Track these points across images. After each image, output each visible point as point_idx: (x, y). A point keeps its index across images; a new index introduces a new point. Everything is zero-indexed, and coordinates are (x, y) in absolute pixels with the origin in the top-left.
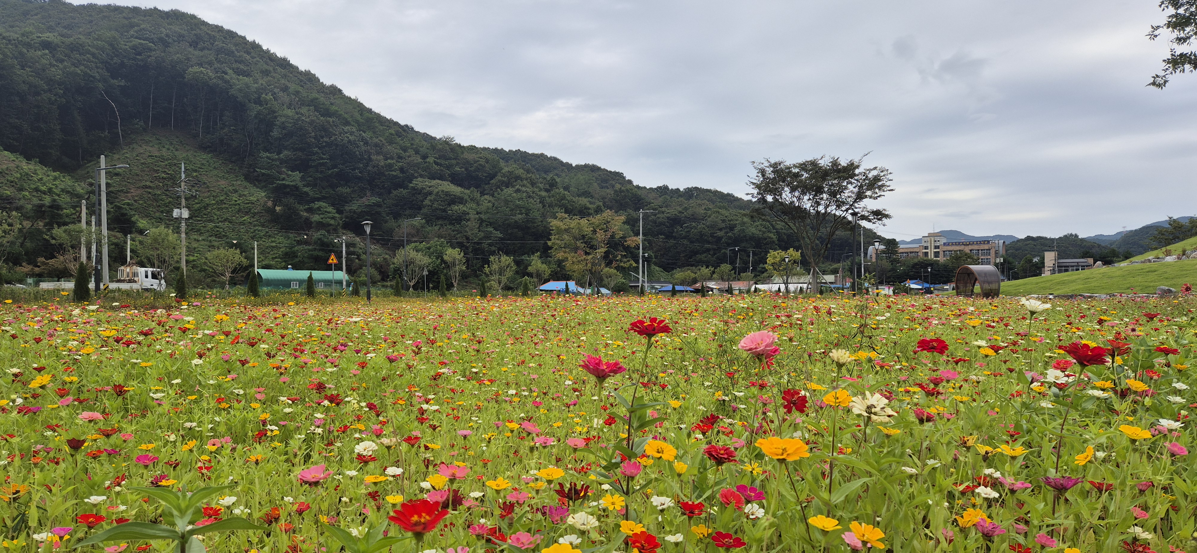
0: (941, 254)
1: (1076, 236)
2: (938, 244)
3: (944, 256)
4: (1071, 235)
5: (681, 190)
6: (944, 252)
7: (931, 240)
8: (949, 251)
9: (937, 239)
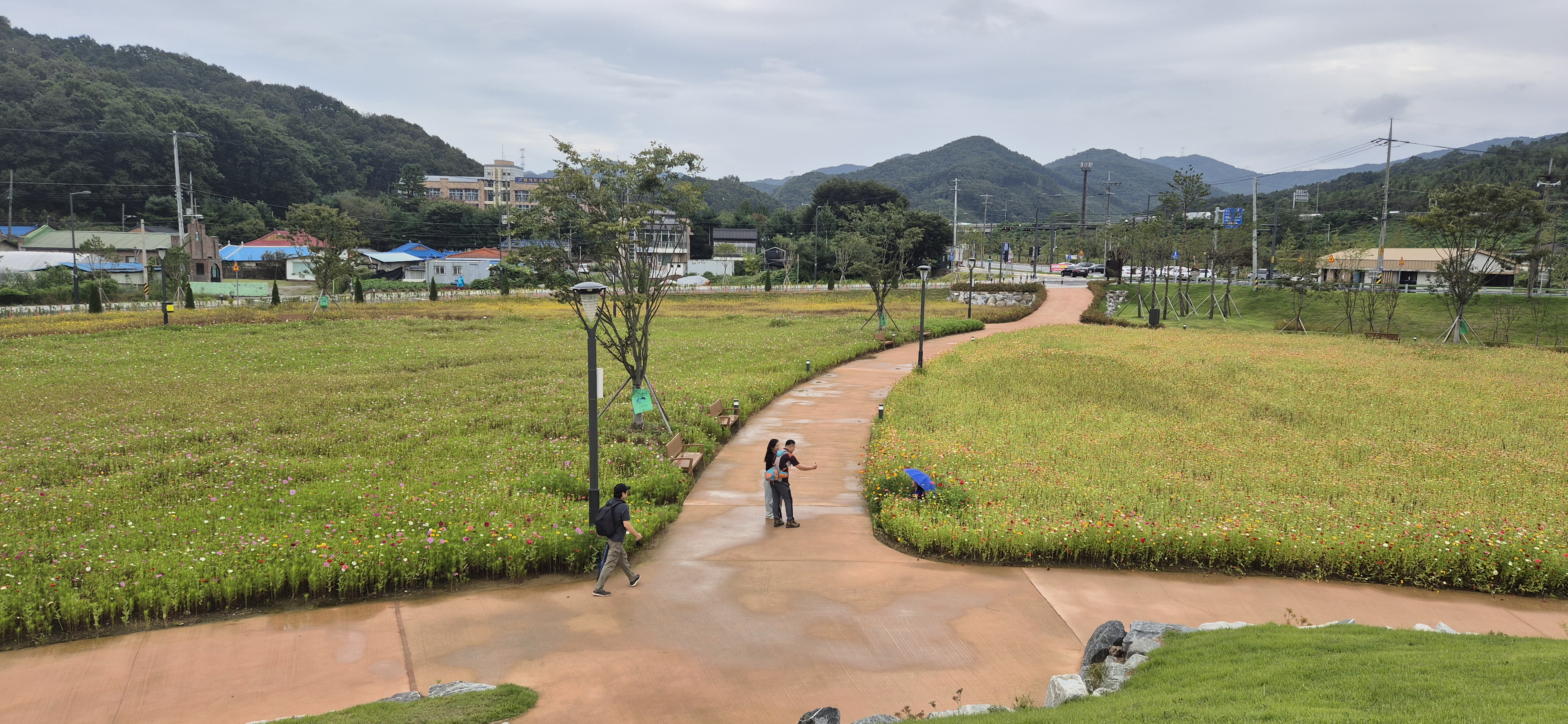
0: (513, 195)
1: (737, 179)
2: (508, 178)
3: (517, 199)
4: (732, 177)
5: (116, 48)
6: (516, 192)
7: (496, 172)
8: (524, 192)
9: (507, 170)
